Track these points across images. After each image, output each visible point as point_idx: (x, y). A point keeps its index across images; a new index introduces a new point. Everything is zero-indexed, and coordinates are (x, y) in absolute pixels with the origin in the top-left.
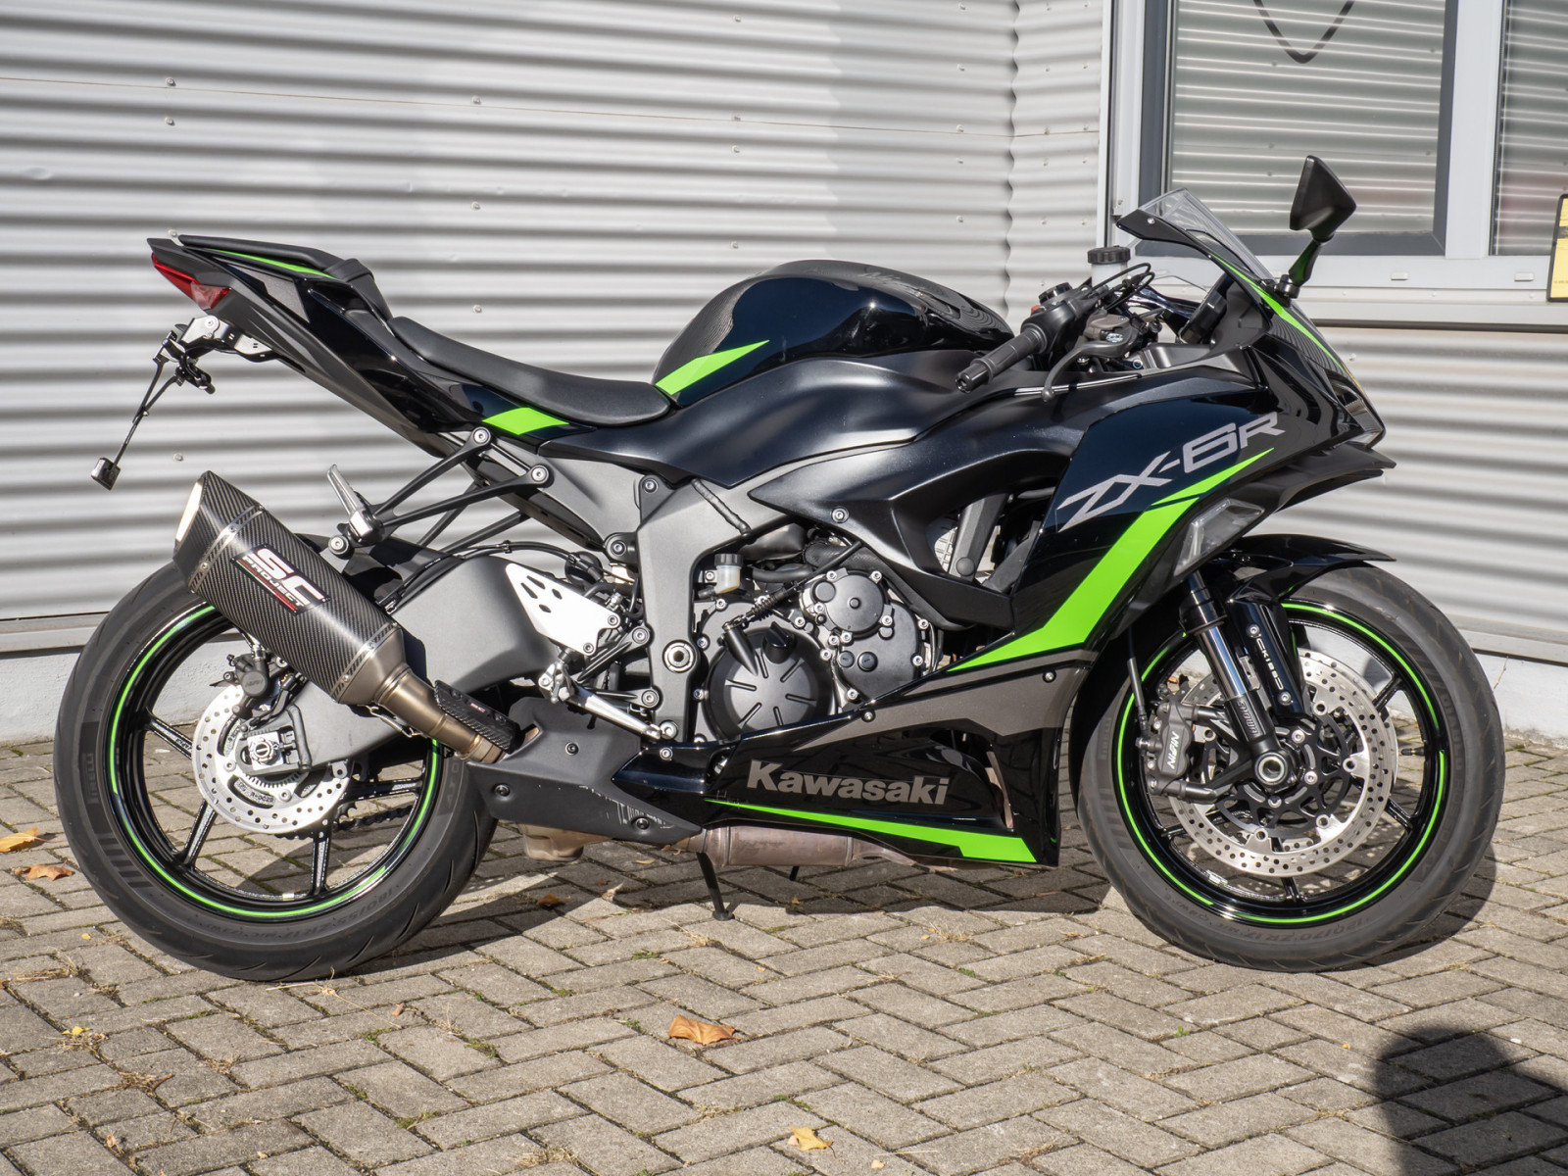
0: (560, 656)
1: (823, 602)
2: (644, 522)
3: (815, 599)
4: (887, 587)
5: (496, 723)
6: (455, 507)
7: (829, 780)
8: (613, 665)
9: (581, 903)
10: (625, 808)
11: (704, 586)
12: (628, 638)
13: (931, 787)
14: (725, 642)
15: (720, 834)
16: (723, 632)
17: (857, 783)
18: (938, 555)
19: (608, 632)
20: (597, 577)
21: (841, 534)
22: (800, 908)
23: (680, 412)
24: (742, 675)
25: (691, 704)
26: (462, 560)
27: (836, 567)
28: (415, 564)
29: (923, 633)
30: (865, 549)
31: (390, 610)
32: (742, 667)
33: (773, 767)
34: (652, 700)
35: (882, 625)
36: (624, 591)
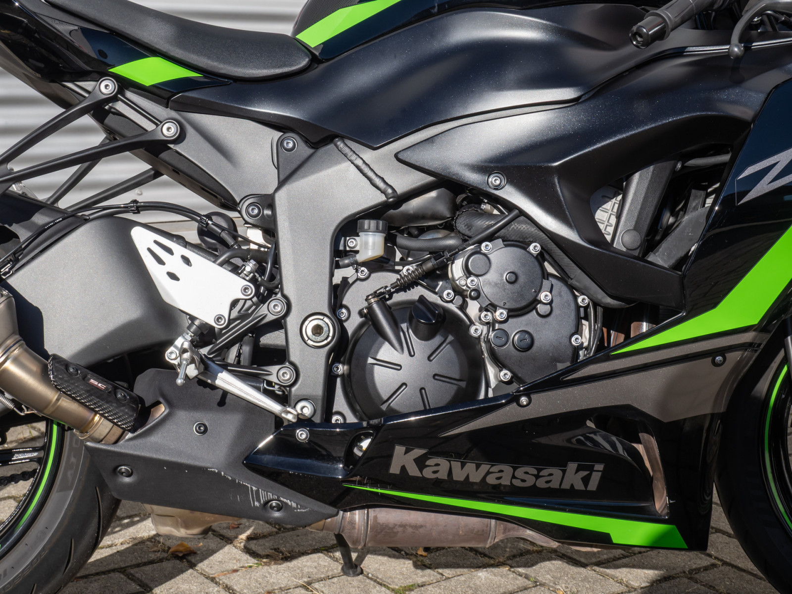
0: (189, 328)
1: (477, 276)
2: (281, 183)
3: (468, 272)
4: (544, 260)
5: (118, 400)
6: (90, 159)
7: (478, 467)
8: (246, 338)
9: (213, 552)
10: (257, 492)
11: (345, 254)
12: (263, 310)
13: (585, 473)
14: (369, 316)
15: (358, 516)
16: (366, 304)
17: (507, 469)
18: (602, 226)
19: (241, 303)
20: (231, 242)
21: (496, 201)
22: (427, 562)
23: (322, 66)
24: (386, 352)
25: (330, 379)
26: (86, 221)
27: (491, 238)
28: (34, 224)
29: (582, 310)
30: (522, 218)
31: (5, 274)
32: (387, 344)
33: (418, 452)
34: (287, 377)
35: (540, 302)
36: (259, 258)
